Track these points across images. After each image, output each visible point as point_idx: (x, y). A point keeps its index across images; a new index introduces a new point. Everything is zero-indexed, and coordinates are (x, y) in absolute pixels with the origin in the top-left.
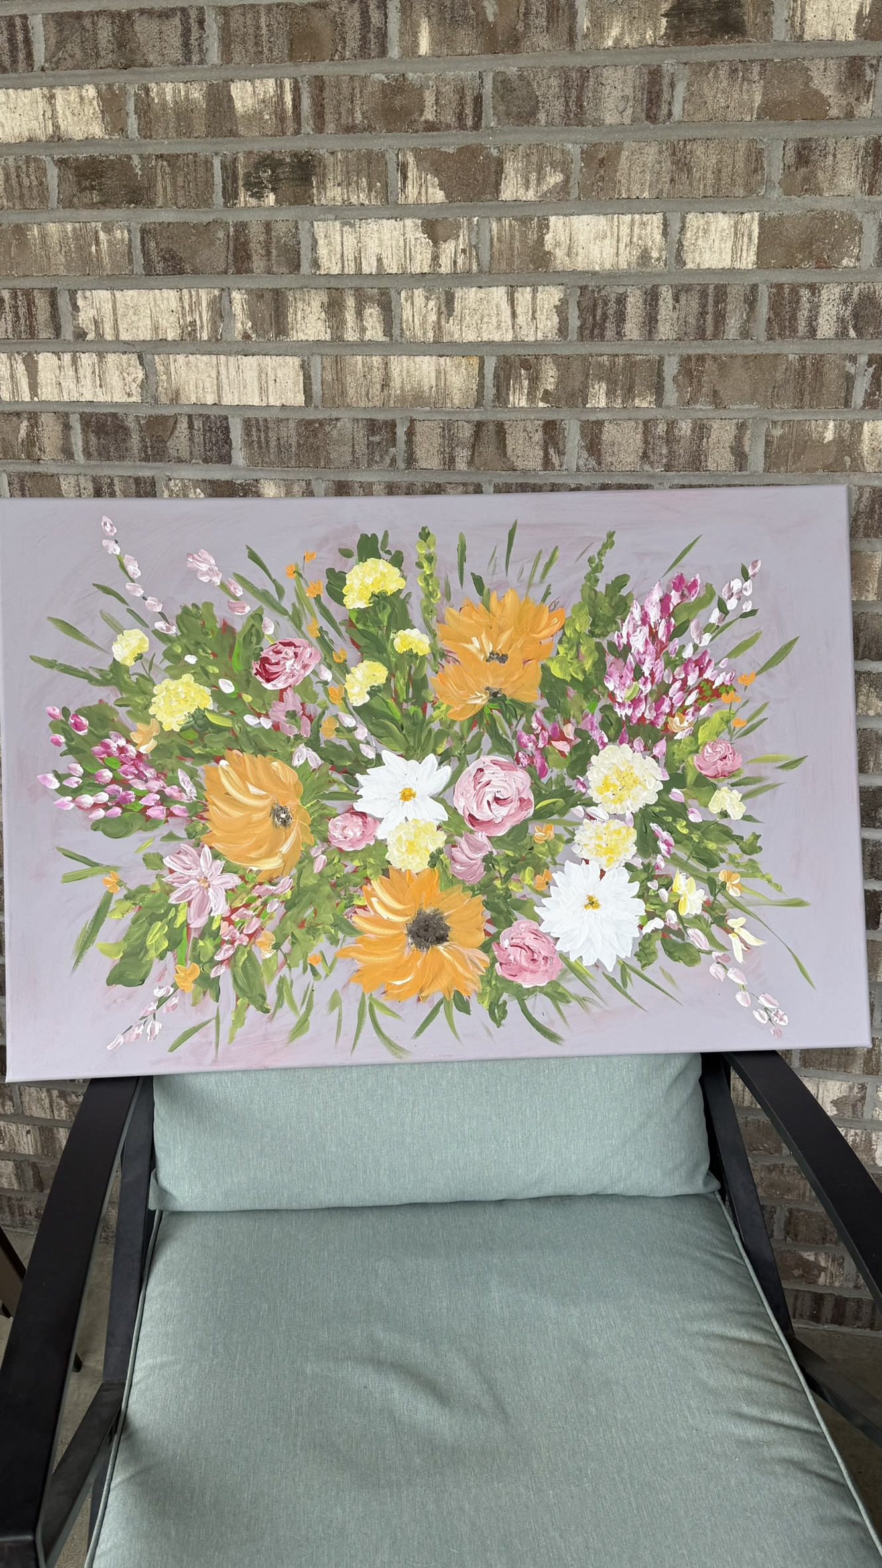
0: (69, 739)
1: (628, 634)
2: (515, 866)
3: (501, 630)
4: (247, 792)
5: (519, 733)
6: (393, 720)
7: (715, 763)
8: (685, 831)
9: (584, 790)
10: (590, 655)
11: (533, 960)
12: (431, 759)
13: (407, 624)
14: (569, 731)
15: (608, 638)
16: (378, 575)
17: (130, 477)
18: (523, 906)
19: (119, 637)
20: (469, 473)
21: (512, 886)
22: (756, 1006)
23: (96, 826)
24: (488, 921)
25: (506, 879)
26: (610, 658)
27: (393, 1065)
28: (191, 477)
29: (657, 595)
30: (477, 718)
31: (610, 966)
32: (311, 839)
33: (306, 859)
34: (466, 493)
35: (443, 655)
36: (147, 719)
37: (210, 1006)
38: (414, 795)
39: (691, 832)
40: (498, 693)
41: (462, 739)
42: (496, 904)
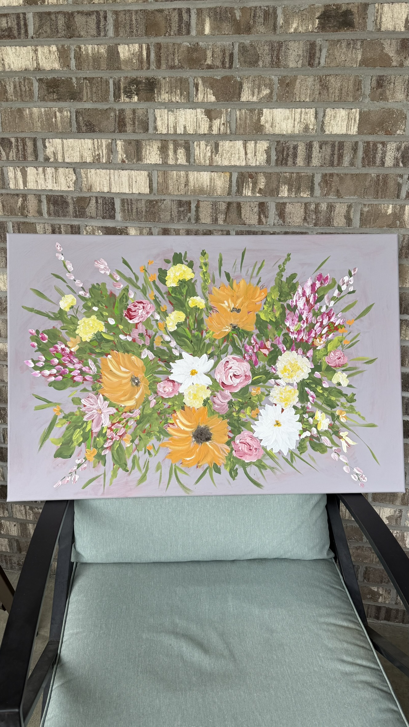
0: (39, 344)
1: (296, 301)
2: (243, 406)
3: (238, 298)
4: (120, 370)
5: (245, 345)
6: (187, 338)
7: (335, 360)
8: (321, 391)
9: (275, 372)
10: (278, 310)
11: (250, 449)
12: (205, 356)
13: (195, 294)
14: (268, 344)
15: (287, 302)
16: (182, 271)
17: (68, 225)
18: (246, 424)
19: (63, 298)
20: (224, 225)
21: (241, 415)
22: (352, 472)
23: (50, 384)
24: (230, 431)
25: (238, 412)
26: (287, 312)
27: (185, 497)
28: (97, 225)
29: (309, 283)
30: (226, 338)
31: (285, 453)
32: (149, 392)
33: (147, 401)
34: (223, 235)
35: (211, 308)
36: (75, 336)
37: (101, 468)
38: (197, 373)
39: (324, 392)
40: (236, 326)
41: (219, 347)
42: (233, 423)
